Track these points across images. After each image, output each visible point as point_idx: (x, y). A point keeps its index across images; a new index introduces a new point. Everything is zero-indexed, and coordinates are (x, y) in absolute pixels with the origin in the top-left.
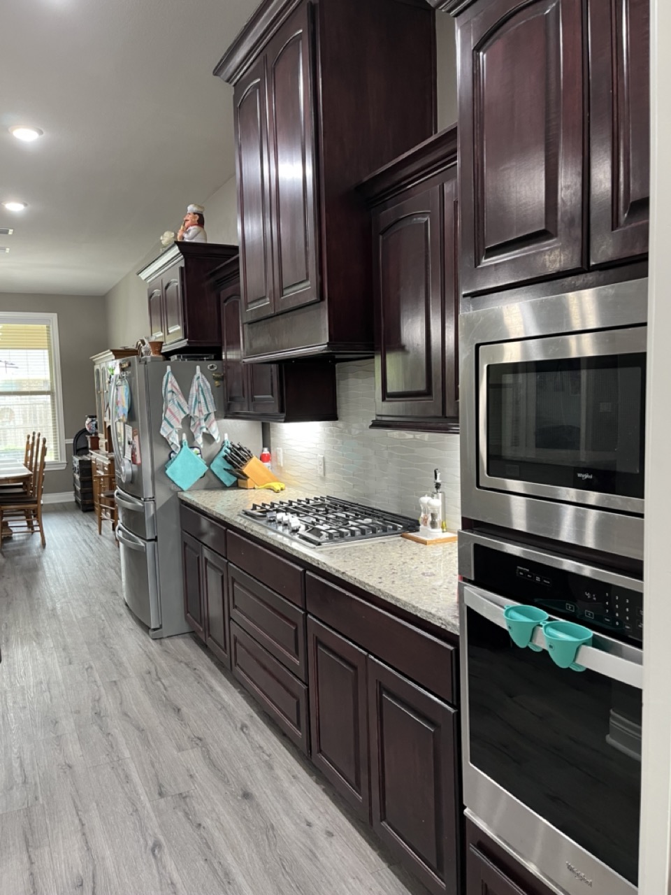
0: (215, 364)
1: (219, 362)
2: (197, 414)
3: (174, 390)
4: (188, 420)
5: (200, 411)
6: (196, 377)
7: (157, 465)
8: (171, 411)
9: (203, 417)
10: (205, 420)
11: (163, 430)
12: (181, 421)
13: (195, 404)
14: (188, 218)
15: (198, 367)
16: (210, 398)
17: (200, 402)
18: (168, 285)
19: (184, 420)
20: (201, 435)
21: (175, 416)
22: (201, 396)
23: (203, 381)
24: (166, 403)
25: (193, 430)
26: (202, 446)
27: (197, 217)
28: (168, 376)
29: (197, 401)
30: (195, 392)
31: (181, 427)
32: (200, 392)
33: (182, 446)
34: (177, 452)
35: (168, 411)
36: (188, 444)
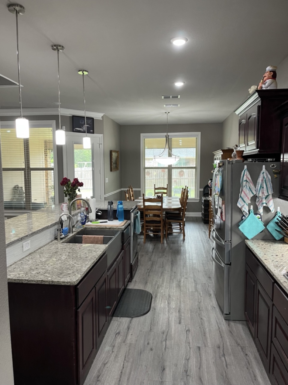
0: (275, 165)
1: (278, 163)
2: (261, 195)
3: (248, 180)
4: (254, 198)
5: (263, 193)
6: (262, 172)
7: (234, 223)
8: (245, 193)
9: (264, 197)
10: (266, 198)
11: (239, 203)
12: (250, 199)
13: (260, 189)
14: (266, 75)
15: (264, 166)
16: (270, 185)
17: (263, 188)
18: (250, 117)
19: (252, 198)
20: (262, 208)
21: (246, 196)
22: (264, 184)
23: (267, 175)
24: (242, 187)
25: (257, 204)
26: (262, 214)
27: (272, 73)
28: (245, 171)
29: (262, 187)
30: (260, 181)
31: (250, 202)
32: (264, 182)
33: (249, 213)
34: (246, 216)
35: (243, 192)
36: (254, 212)
